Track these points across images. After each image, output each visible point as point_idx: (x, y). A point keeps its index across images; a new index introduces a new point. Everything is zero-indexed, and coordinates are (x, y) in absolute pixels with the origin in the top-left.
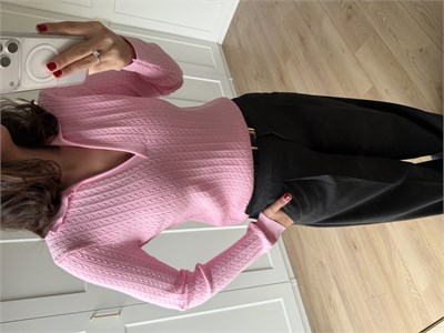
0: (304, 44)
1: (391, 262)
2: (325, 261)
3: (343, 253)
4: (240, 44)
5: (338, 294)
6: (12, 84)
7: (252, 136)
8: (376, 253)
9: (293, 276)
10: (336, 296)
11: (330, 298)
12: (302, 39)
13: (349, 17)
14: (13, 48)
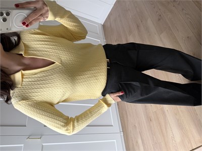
0: (138, 29)
1: (166, 128)
2: (136, 125)
3: (145, 122)
4: (111, 25)
5: (141, 141)
6: (7, 29)
7: (108, 62)
8: (160, 124)
9: (121, 130)
10: (140, 141)
11: (137, 142)
12: (138, 26)
13: (159, 20)
14: (8, 14)
